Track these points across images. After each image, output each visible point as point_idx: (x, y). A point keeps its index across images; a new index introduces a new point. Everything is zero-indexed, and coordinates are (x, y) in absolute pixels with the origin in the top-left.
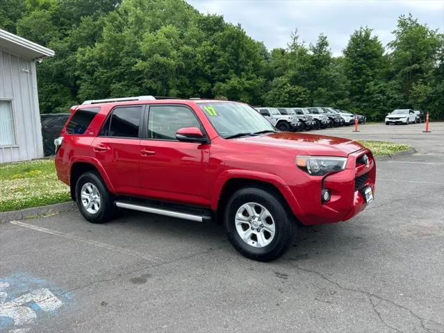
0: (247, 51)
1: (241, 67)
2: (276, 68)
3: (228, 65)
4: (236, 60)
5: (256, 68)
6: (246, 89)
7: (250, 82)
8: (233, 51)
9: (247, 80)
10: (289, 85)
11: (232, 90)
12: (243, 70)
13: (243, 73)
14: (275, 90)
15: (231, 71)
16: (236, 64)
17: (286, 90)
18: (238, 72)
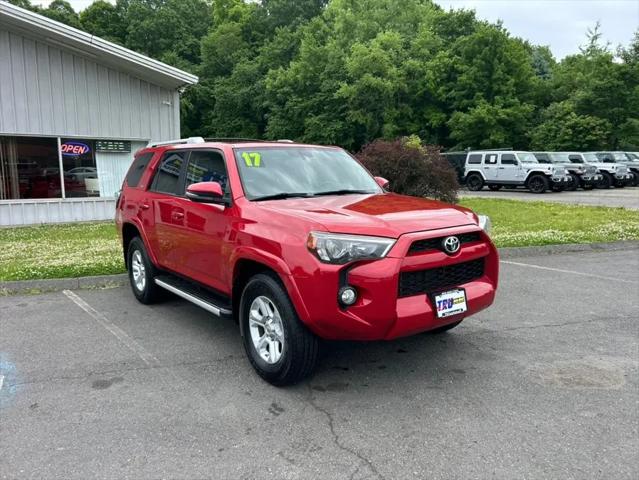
0: (508, 63)
1: (496, 87)
2: (557, 87)
3: (475, 85)
4: (489, 77)
5: (522, 90)
6: (501, 122)
7: (508, 110)
8: (483, 63)
9: (503, 108)
10: (574, 114)
11: (476, 123)
12: (498, 92)
13: (497, 97)
14: (550, 122)
15: (478, 94)
16: (487, 83)
17: (568, 123)
18: (489, 96)
